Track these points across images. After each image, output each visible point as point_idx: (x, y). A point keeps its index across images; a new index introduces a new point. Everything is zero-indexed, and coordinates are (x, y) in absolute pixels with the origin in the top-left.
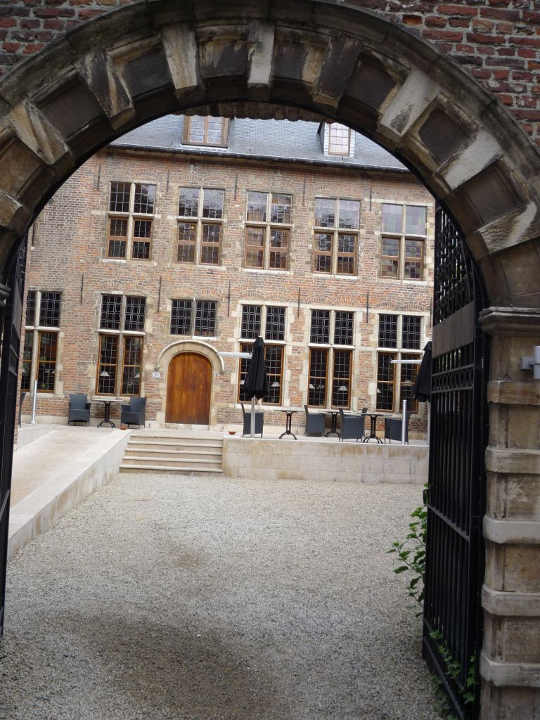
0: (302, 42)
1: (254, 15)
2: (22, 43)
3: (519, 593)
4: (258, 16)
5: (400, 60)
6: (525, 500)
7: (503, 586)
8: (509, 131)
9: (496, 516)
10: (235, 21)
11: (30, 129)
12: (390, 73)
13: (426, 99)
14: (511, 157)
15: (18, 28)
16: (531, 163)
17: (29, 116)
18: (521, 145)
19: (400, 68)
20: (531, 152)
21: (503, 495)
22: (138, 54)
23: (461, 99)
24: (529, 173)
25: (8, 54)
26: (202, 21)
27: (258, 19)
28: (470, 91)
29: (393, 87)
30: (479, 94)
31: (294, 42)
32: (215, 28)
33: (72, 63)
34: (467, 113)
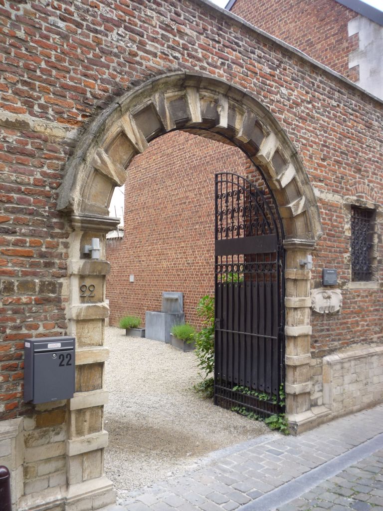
0: (236, 109)
1: (221, 92)
2: (118, 75)
3: (301, 355)
4: (222, 93)
5: (268, 127)
6: (302, 318)
7: (297, 354)
8: (299, 166)
9: (293, 326)
10: (214, 92)
11: (131, 130)
12: (264, 132)
13: (275, 146)
14: (299, 176)
15: (115, 65)
16: (305, 180)
17: (131, 122)
18: (303, 172)
19: (268, 131)
20: (306, 176)
21: (296, 317)
22: (175, 98)
23: (285, 148)
24: (304, 184)
25: (111, 79)
26: (202, 88)
27: (222, 94)
28: (289, 146)
29: (264, 138)
30: (292, 148)
31: (233, 109)
32: (206, 94)
33: (150, 97)
34: (287, 156)
